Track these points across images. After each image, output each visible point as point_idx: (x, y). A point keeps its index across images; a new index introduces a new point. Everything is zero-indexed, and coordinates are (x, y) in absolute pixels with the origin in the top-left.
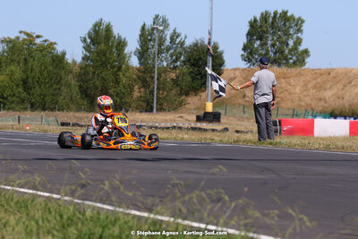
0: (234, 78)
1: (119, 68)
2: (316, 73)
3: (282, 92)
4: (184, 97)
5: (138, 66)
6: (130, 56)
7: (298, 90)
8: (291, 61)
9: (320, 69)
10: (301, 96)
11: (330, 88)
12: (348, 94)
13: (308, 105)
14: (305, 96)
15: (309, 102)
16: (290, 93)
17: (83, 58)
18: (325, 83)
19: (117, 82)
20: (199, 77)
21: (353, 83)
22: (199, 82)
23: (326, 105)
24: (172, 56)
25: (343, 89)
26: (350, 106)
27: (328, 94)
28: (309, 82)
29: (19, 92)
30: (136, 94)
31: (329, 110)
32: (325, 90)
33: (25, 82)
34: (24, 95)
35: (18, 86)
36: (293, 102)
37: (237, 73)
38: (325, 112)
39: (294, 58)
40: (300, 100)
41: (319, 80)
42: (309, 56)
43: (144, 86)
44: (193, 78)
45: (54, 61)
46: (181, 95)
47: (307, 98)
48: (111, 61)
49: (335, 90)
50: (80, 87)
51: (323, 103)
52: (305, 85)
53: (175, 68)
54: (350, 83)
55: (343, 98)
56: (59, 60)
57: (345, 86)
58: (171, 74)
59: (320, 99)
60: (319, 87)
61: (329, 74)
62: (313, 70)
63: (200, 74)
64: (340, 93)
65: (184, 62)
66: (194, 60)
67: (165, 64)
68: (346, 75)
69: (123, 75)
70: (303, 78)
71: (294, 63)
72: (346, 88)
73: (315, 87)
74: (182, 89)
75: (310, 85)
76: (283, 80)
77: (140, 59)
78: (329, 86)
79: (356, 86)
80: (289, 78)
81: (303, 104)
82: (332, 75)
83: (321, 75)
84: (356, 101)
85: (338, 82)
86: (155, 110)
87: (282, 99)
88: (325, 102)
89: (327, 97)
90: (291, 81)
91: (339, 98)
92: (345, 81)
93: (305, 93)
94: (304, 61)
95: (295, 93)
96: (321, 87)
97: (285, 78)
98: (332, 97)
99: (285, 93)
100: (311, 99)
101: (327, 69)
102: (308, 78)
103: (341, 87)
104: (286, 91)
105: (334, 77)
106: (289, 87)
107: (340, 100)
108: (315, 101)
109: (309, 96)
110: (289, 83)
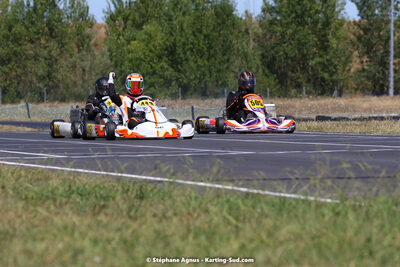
1: (327, 24)
5: (358, 19)
6: (344, 4)
17: (263, 10)
19: (324, 47)
29: (162, 68)
30: (355, 66)
33: (171, 52)
34: (170, 72)
35: (160, 57)
43: (367, 53)
45: (217, 15)
48: (313, 11)
50: (263, 56)
56: (225, 13)
69: (334, 34)
77: (360, 8)
86: (391, 91)
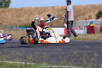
2: (17, 10)
3: (3, 18)
7: (9, 17)
8: (3, 5)
9: (18, 8)
10: (11, 20)
11: (23, 16)
12: (31, 18)
15: (15, 22)
16: (6, 19)
18: (21, 14)
21: (33, 14)
23: (22, 23)
25: (28, 16)
27: (22, 19)
28: (14, 14)
31: (24, 25)
32: (21, 17)
36: (8, 22)
38: (22, 26)
39: (4, 4)
40: (10, 20)
41: (18, 13)
42: (11, 3)
47: (13, 21)
49: (25, 17)
52: (13, 14)
54: (31, 13)
55: (29, 20)
57: (29, 15)
59: (19, 21)
60: (18, 16)
61: (22, 10)
62: (15, 9)
64: (28, 18)
68: (29, 10)
70: (11, 12)
71: (5, 6)
72: (30, 16)
73: (17, 16)
75: (14, 15)
76: (3, 13)
78: (22, 15)
79: (34, 14)
80: (5, 12)
81: (12, 23)
82: (23, 11)
83: (19, 10)
85: (26, 13)
87: (3, 21)
88: (22, 22)
89: (22, 20)
90: (6, 14)
91: (27, 20)
92: (29, 13)
93: (13, 19)
94: (9, 5)
95: (9, 19)
96: (19, 16)
97: (3, 12)
98: (24, 20)
99: (4, 19)
100: (16, 21)
101: (21, 8)
102: (14, 12)
103: (28, 15)
104: (4, 18)
105: (25, 11)
106: (5, 16)
107: (28, 21)
108: (17, 22)
109: (14, 20)
110: (5, 15)
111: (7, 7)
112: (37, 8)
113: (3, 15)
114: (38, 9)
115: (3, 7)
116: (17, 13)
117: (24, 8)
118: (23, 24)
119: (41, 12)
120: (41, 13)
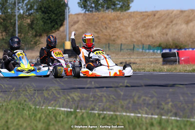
0: (78, 22)
2: (143, 15)
3: (117, 31)
4: (38, 38)
7: (129, 29)
8: (119, 6)
9: (146, 12)
10: (133, 34)
11: (156, 26)
12: (171, 30)
13: (139, 41)
14: (135, 33)
15: (140, 38)
16: (123, 32)
18: (151, 22)
20: (49, 21)
21: (174, 22)
22: (50, 25)
23: (154, 40)
24: (27, 5)
25: (166, 27)
26: (173, 40)
27: (154, 32)
28: (138, 22)
31: (157, 44)
32: (152, 28)
36: (127, 39)
37: (80, 18)
38: (154, 46)
39: (121, 3)
40: (131, 35)
41: (147, 20)
44: (45, 23)
46: (36, 36)
47: (137, 36)
49: (160, 28)
51: (151, 39)
52: (136, 24)
53: (30, 15)
54: (172, 22)
55: (167, 35)
57: (168, 25)
58: (27, 20)
59: (149, 36)
60: (146, 26)
61: (155, 15)
62: (141, 13)
63: (50, 19)
64: (164, 31)
65: (37, 10)
66: (45, 8)
67: (22, 12)
68: (168, 15)
70: (133, 20)
71: (121, 7)
72: (170, 26)
73: (143, 26)
74: (36, 32)
75: (139, 25)
76: (117, 22)
78: (154, 25)
79: (176, 24)
80: (122, 19)
81: (135, 40)
82: (156, 17)
83: (148, 16)
84: (177, 36)
85: (162, 22)
87: (118, 37)
88: (153, 38)
89: (154, 34)
90: (124, 22)
91: (163, 34)
92: (168, 21)
93: (136, 31)
94: (129, 5)
95: (128, 32)
96: (148, 26)
97: (119, 20)
98: (158, 33)
99: (120, 32)
100: (141, 36)
101: (153, 12)
102: (137, 19)
103: (165, 25)
104: (120, 30)
105: (159, 18)
106: (122, 27)
107: (165, 36)
108: (145, 38)
109: (139, 33)
110: (122, 24)
111: (125, 10)
112: (182, 12)
113: (118, 25)
114: (185, 14)
115: (118, 10)
116: (143, 22)
117: (157, 12)
118: (155, 42)
119: (190, 18)
120: (191, 21)
